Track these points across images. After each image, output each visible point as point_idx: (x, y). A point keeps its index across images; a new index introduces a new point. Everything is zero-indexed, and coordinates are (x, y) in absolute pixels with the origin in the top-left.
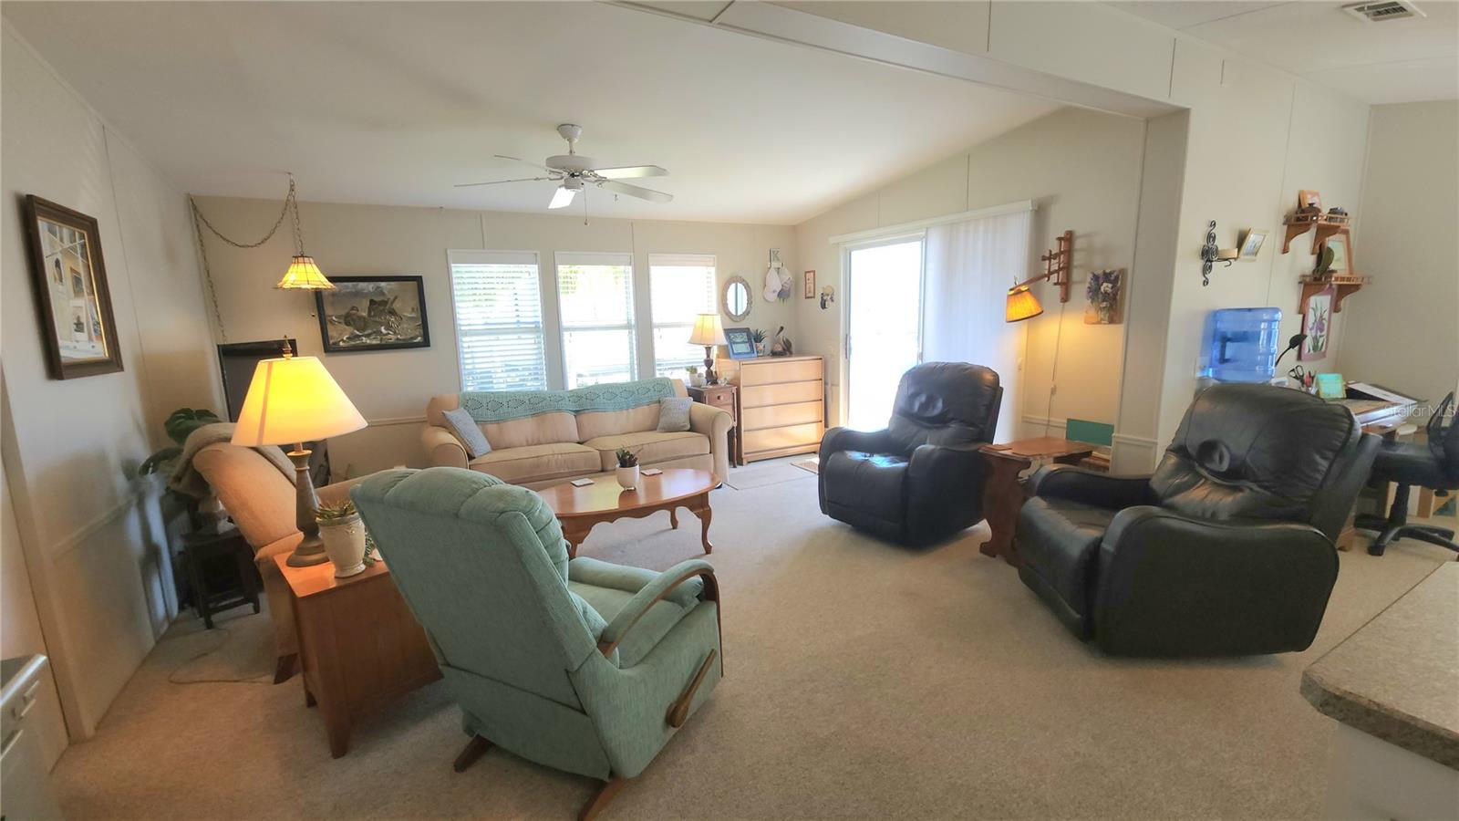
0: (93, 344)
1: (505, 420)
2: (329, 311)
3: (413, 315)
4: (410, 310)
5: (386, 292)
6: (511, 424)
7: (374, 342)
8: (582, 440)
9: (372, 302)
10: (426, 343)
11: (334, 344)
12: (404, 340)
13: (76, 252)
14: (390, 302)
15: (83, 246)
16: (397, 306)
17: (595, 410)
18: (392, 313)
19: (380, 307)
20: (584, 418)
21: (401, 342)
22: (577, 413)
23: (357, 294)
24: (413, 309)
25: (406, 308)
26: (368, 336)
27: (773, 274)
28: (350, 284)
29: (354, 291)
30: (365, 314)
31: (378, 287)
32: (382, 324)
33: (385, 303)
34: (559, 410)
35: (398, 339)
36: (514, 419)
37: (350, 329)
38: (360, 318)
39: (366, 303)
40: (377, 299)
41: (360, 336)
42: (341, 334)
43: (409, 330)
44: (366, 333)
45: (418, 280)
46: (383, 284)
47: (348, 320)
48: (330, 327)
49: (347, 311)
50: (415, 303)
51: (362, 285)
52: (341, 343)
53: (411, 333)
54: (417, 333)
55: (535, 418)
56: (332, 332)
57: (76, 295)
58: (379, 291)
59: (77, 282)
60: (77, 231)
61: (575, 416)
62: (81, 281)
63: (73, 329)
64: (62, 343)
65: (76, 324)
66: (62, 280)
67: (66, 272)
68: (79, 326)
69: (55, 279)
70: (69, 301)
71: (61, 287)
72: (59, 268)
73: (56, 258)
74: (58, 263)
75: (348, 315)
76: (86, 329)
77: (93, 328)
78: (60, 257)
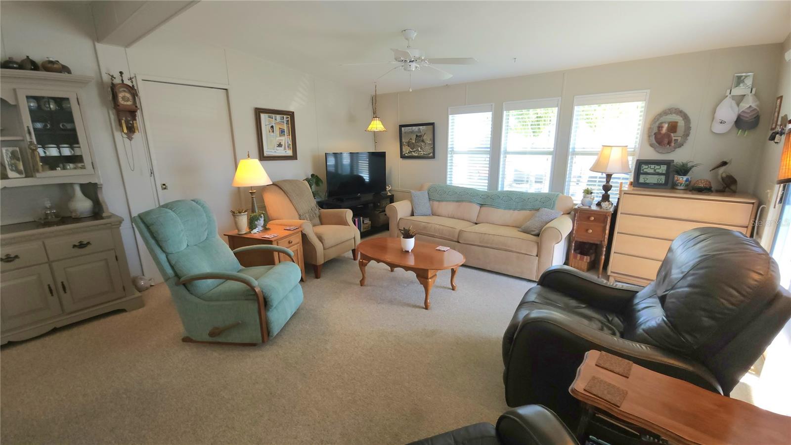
0: (285, 151)
1: (442, 201)
2: (403, 140)
3: (430, 142)
5: (421, 131)
6: (444, 204)
7: (416, 155)
10: (434, 157)
11: (405, 154)
12: (426, 154)
13: (284, 123)
14: (422, 136)
15: (288, 121)
16: (425, 138)
18: (423, 141)
20: (484, 209)
22: (481, 205)
23: (412, 132)
24: (430, 139)
25: (428, 139)
26: (414, 152)
27: (728, 103)
28: (410, 128)
30: (414, 142)
31: (419, 129)
33: (420, 136)
34: (470, 202)
35: (424, 154)
36: (447, 201)
37: (409, 148)
38: (413, 143)
40: (418, 134)
41: (412, 152)
43: (427, 150)
45: (433, 124)
46: (421, 127)
47: (409, 144)
48: (403, 147)
49: (408, 140)
50: (431, 136)
51: (414, 128)
52: (406, 155)
54: (431, 151)
55: (457, 203)
56: (404, 150)
57: (280, 136)
58: (419, 131)
59: (282, 132)
60: (285, 116)
61: (480, 207)
62: (284, 132)
63: (276, 146)
64: (268, 150)
65: (279, 145)
66: (273, 132)
67: (276, 129)
68: (280, 145)
69: (270, 132)
70: (276, 138)
71: (272, 134)
72: (273, 128)
73: (271, 125)
74: (272, 127)
75: (409, 142)
76: (283, 146)
77: (287, 146)
78: (274, 125)
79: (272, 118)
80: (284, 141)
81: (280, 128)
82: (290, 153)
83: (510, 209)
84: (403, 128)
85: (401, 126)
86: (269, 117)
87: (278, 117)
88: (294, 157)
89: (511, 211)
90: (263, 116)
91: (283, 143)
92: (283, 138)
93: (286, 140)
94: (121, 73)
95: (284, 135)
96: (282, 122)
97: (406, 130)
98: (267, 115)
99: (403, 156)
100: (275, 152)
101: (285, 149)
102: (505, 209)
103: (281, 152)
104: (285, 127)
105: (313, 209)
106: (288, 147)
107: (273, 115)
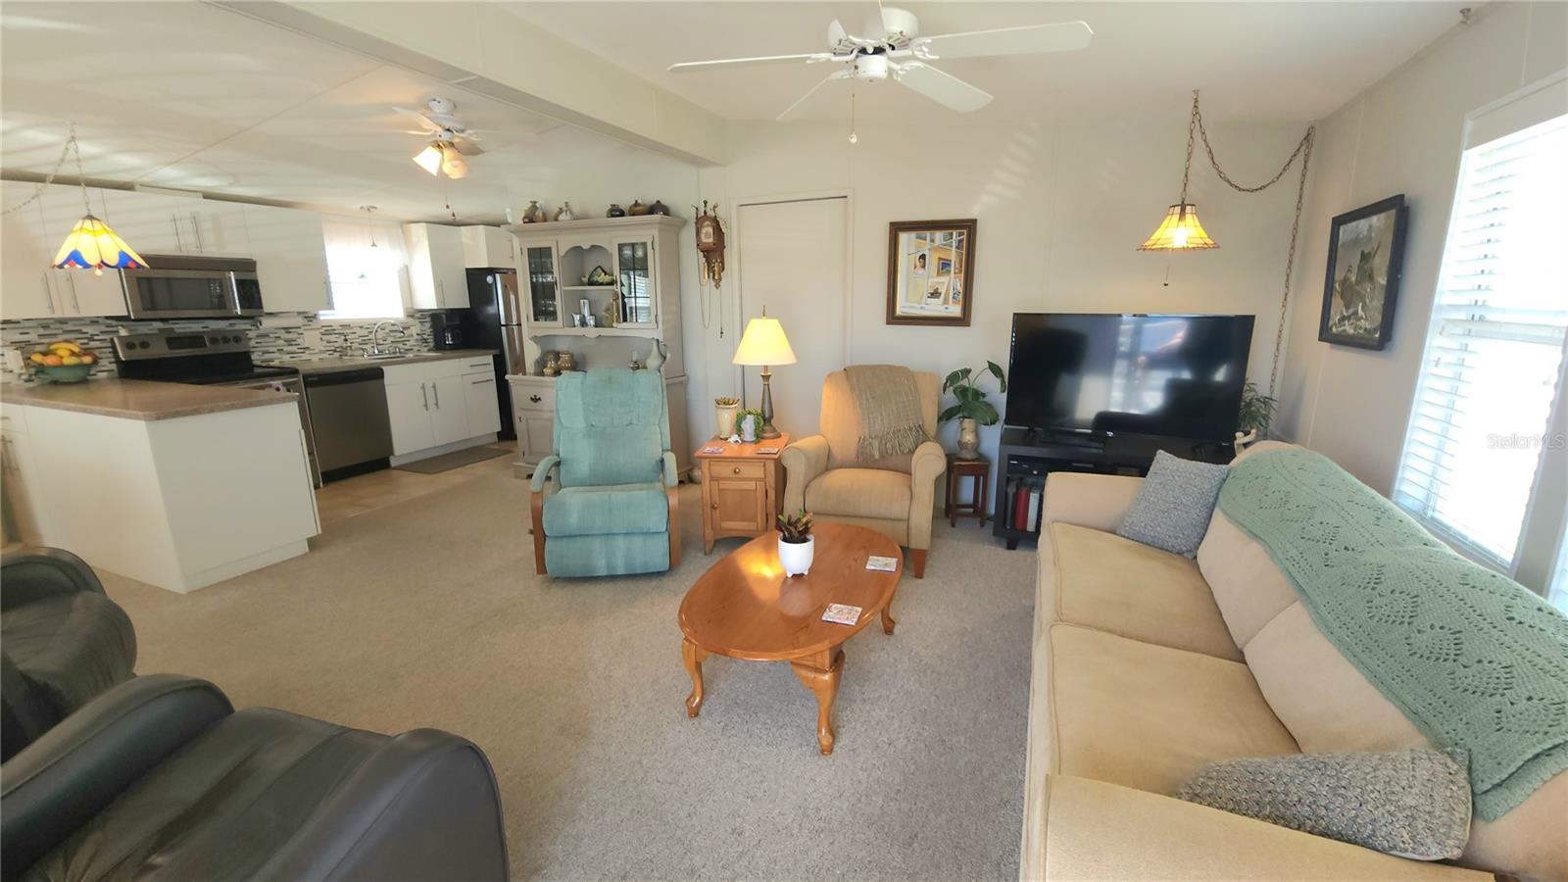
2: (1333, 275)
3: (1384, 281)
4: (1384, 269)
5: (1373, 234)
7: (1351, 331)
9: (1362, 256)
10: (1383, 343)
12: (1370, 331)
13: (951, 246)
14: (1373, 255)
15: (960, 241)
16: (1376, 262)
18: (1371, 277)
19: (1366, 264)
21: (1367, 336)
23: (1356, 242)
25: (1383, 265)
26: (1348, 318)
28: (1355, 225)
29: (1353, 237)
30: (1354, 278)
31: (1370, 227)
32: (1361, 298)
33: (1370, 257)
35: (1364, 329)
37: (1343, 304)
38: (1352, 285)
39: (1358, 260)
40: (1367, 249)
41: (1345, 318)
42: (1336, 312)
43: (1376, 313)
44: (1349, 312)
45: (1399, 205)
46: (1374, 221)
47: (1344, 288)
48: (1331, 298)
50: (1389, 256)
51: (1362, 222)
52: (1331, 328)
53: (1376, 321)
54: (1380, 320)
56: (1333, 311)
57: (938, 274)
59: (944, 265)
60: (955, 232)
62: (949, 265)
63: (926, 295)
64: (908, 304)
65: (932, 294)
66: (924, 267)
67: (932, 261)
68: (935, 294)
69: (915, 267)
70: (931, 278)
71: (921, 271)
72: (924, 259)
73: (921, 254)
74: (923, 257)
75: (1345, 280)
76: (942, 296)
77: (951, 297)
78: (926, 253)
79: (925, 239)
81: (940, 259)
82: (955, 310)
84: (1338, 230)
85: (1336, 222)
86: (918, 237)
87: (939, 235)
90: (904, 238)
91: (943, 290)
92: (944, 279)
93: (952, 282)
94: (705, 203)
95: (950, 271)
96: (946, 245)
97: (1342, 236)
98: (913, 235)
99: (1325, 334)
100: (922, 308)
101: (946, 301)
103: (935, 308)
104: (953, 256)
106: (954, 298)
107: (928, 234)
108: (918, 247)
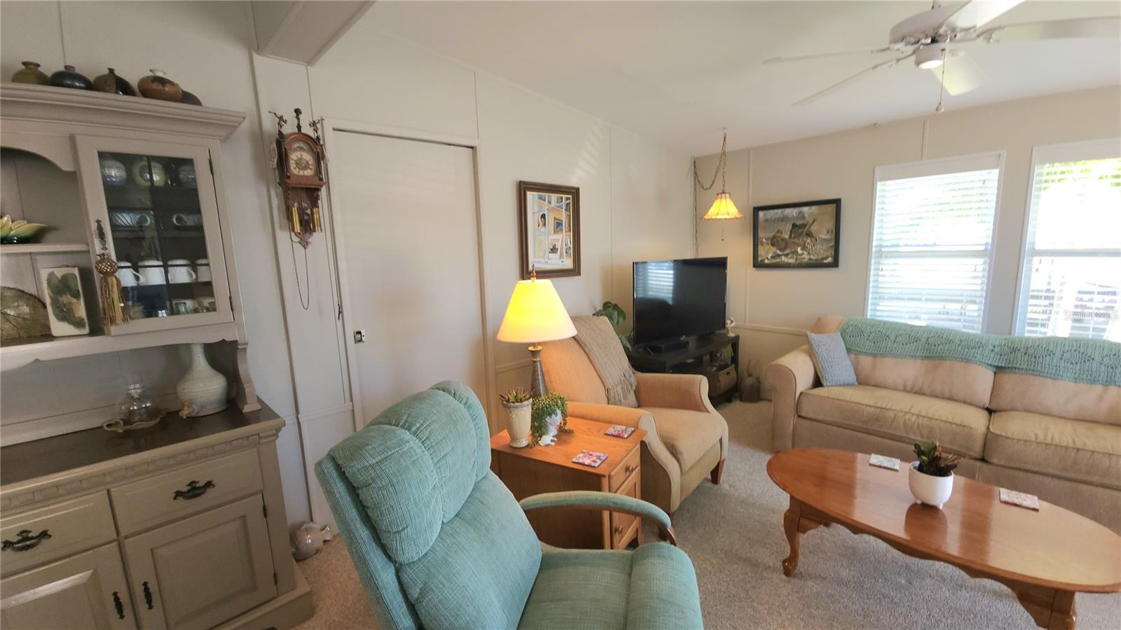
0: (562, 260)
1: (884, 356)
2: (761, 234)
3: (828, 237)
4: (825, 231)
5: (806, 216)
6: (888, 362)
7: (791, 261)
8: (992, 407)
9: (794, 225)
10: (835, 264)
11: (761, 261)
12: (816, 260)
13: (562, 208)
14: (808, 225)
15: (568, 205)
16: (814, 228)
17: (1034, 372)
18: (809, 235)
19: (800, 230)
20: (1008, 380)
21: (813, 262)
22: (999, 370)
23: (784, 219)
24: (828, 232)
25: (822, 231)
26: (786, 255)
28: (779, 211)
29: (781, 216)
30: (787, 236)
31: (800, 212)
32: (799, 245)
33: (804, 226)
34: (968, 361)
35: (810, 259)
36: (895, 356)
37: (774, 249)
38: (783, 240)
39: (789, 227)
40: (799, 223)
41: (779, 256)
42: (767, 253)
43: (821, 251)
44: (785, 252)
45: (838, 202)
46: (805, 209)
47: (774, 242)
48: (760, 247)
49: (773, 234)
50: (830, 225)
51: (788, 211)
52: (766, 261)
53: (822, 254)
54: (829, 254)
55: (926, 362)
56: (761, 252)
58: (802, 216)
59: (558, 224)
60: (564, 196)
61: (995, 373)
62: (562, 225)
63: (548, 250)
64: (536, 259)
65: (552, 250)
66: (545, 225)
67: (550, 220)
68: (554, 250)
69: (539, 225)
70: (550, 236)
71: (543, 229)
72: (545, 218)
73: (541, 213)
74: (543, 216)
75: (774, 237)
76: (559, 251)
77: (564, 251)
78: (546, 213)
79: (545, 200)
80: (560, 241)
81: (555, 219)
82: (568, 263)
83: (1093, 381)
84: (761, 214)
85: (757, 210)
86: (540, 198)
87: (554, 197)
88: (575, 271)
89: (1098, 388)
90: (531, 195)
91: (559, 246)
92: (559, 236)
93: (563, 239)
94: (298, 112)
95: (562, 230)
96: (558, 207)
97: (769, 217)
98: (536, 194)
99: (758, 264)
100: (546, 262)
101: (561, 256)
102: (1076, 380)
103: (556, 262)
104: (563, 217)
105: (627, 375)
106: (566, 252)
107: (546, 195)
108: (540, 207)
